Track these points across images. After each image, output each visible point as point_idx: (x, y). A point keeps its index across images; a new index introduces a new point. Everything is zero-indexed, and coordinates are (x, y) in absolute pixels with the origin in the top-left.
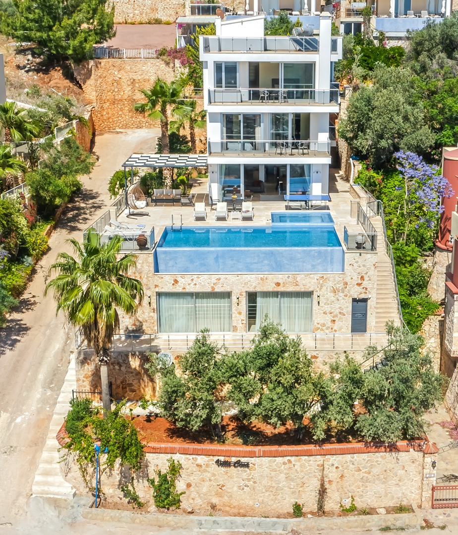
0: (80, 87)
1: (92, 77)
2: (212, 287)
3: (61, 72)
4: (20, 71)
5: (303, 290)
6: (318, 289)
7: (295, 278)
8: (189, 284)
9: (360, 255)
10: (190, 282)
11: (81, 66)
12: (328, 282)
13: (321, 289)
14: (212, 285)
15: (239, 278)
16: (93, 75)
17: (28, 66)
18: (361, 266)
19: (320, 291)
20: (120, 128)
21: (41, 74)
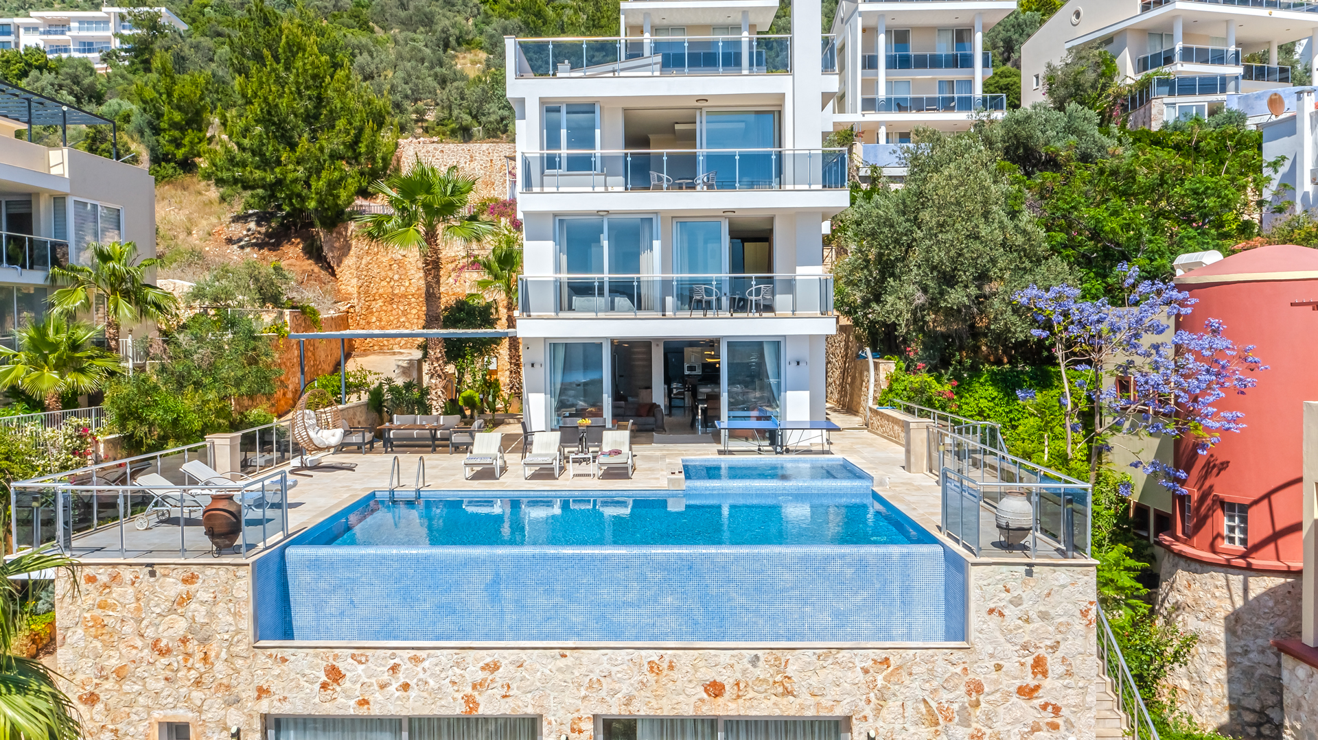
0: (333, 274)
1: (352, 252)
2: (468, 700)
3: (301, 246)
4: (231, 246)
5: (810, 713)
6: (868, 711)
7: (781, 666)
8: (382, 687)
9: (1029, 573)
10: (386, 677)
11: (334, 235)
12: (907, 680)
13: (879, 709)
14: (469, 690)
15: (569, 661)
16: (353, 248)
17: (247, 239)
18: (1034, 616)
19: (876, 716)
20: (401, 347)
21: (265, 252)
